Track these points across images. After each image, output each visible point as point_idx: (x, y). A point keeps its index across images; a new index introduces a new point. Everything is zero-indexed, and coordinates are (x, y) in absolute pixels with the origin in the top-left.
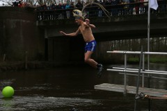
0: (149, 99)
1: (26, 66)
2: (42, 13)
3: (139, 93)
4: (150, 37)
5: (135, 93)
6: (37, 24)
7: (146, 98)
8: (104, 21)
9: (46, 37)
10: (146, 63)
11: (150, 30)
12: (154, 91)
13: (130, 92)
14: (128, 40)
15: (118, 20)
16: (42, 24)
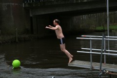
3: (102, 69)
5: (99, 69)
6: (23, 6)
9: (31, 15)
13: (95, 68)
16: (27, 6)
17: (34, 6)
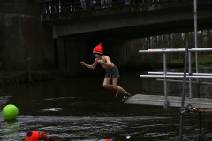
0: (200, 113)
1: (30, 77)
2: (47, 3)
3: (185, 105)
4: (198, 30)
5: (180, 105)
6: (42, 20)
7: (195, 111)
8: (133, 10)
9: (55, 36)
10: (193, 65)
11: (198, 19)
12: (205, 101)
13: (173, 105)
14: (167, 36)
15: (152, 8)
16: (48, 19)
17: (60, 19)
